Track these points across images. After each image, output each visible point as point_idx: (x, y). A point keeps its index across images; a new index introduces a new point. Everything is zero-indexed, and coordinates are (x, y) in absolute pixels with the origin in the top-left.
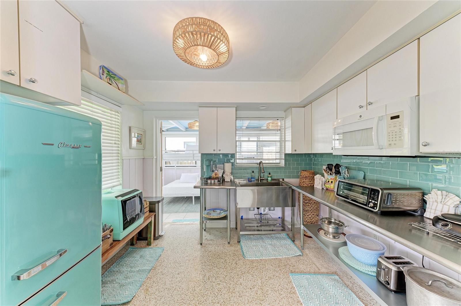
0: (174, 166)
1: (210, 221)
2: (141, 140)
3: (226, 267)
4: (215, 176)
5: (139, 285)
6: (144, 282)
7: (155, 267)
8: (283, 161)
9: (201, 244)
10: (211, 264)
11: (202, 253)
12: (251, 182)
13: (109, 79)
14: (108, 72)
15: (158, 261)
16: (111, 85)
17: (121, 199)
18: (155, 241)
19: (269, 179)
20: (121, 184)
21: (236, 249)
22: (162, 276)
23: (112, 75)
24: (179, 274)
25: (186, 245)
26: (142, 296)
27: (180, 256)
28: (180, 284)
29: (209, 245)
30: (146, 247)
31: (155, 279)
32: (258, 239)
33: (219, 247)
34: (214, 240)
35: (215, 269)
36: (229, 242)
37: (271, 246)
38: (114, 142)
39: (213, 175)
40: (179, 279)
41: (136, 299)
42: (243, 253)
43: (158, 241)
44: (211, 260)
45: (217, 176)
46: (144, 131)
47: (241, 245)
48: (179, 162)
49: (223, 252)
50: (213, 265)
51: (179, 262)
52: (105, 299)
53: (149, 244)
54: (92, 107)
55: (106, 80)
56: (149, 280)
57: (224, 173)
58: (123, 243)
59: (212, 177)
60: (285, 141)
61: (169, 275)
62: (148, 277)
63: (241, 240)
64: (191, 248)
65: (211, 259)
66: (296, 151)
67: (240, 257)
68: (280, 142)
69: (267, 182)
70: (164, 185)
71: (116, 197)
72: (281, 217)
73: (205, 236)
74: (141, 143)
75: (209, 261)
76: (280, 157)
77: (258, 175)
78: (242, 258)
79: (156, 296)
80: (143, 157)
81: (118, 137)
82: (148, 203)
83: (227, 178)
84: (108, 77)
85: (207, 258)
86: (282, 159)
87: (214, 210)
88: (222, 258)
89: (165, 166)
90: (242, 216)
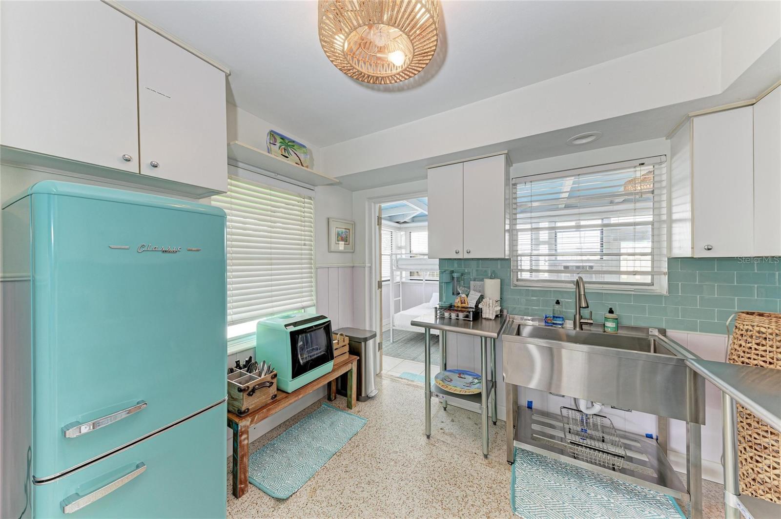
0: (422, 280)
1: (444, 395)
2: (347, 237)
3: (461, 513)
4: (459, 305)
5: (308, 475)
6: (317, 474)
7: (342, 451)
8: (665, 280)
9: (428, 437)
10: (432, 489)
11: (425, 456)
12: (552, 326)
13: (283, 150)
14: (282, 139)
15: (350, 442)
16: (287, 157)
17: (292, 329)
18: (360, 403)
19: (610, 325)
20: (314, 305)
21: (500, 478)
22: (343, 475)
23: (289, 144)
24: (369, 483)
25: (402, 428)
26: (304, 500)
27: (384, 447)
28: (362, 506)
29: (442, 443)
30: (345, 410)
31: (332, 475)
32: (567, 474)
33: (462, 459)
34: (457, 436)
35: (437, 506)
36: (486, 453)
37: (604, 509)
38: (303, 242)
39: (457, 302)
40: (365, 494)
41: (295, 500)
42: (514, 497)
43: (363, 404)
44: (435, 480)
45: (464, 305)
46: (353, 223)
47: (514, 472)
48: (435, 274)
49: (468, 472)
50: (435, 493)
51: (379, 459)
52: (263, 477)
53: (349, 406)
54: (271, 195)
55: (279, 152)
56: (324, 472)
57: (482, 298)
58: (296, 397)
59: (455, 306)
60: (671, 222)
61: (354, 477)
62: (325, 465)
63: (518, 459)
64: (409, 437)
65: (436, 478)
66: (709, 249)
67: (502, 504)
68: (653, 225)
69: (605, 331)
70: (403, 310)
71: (286, 326)
72: (654, 437)
73: (442, 422)
74: (348, 243)
75: (430, 481)
76: (653, 267)
77: (574, 311)
78: (507, 508)
79: (320, 510)
80: (351, 265)
81: (311, 234)
82: (347, 339)
83: (488, 311)
84: (283, 147)
85: (429, 471)
86: (660, 273)
87: (461, 373)
88: (459, 488)
89: (411, 280)
90: (531, 402)
